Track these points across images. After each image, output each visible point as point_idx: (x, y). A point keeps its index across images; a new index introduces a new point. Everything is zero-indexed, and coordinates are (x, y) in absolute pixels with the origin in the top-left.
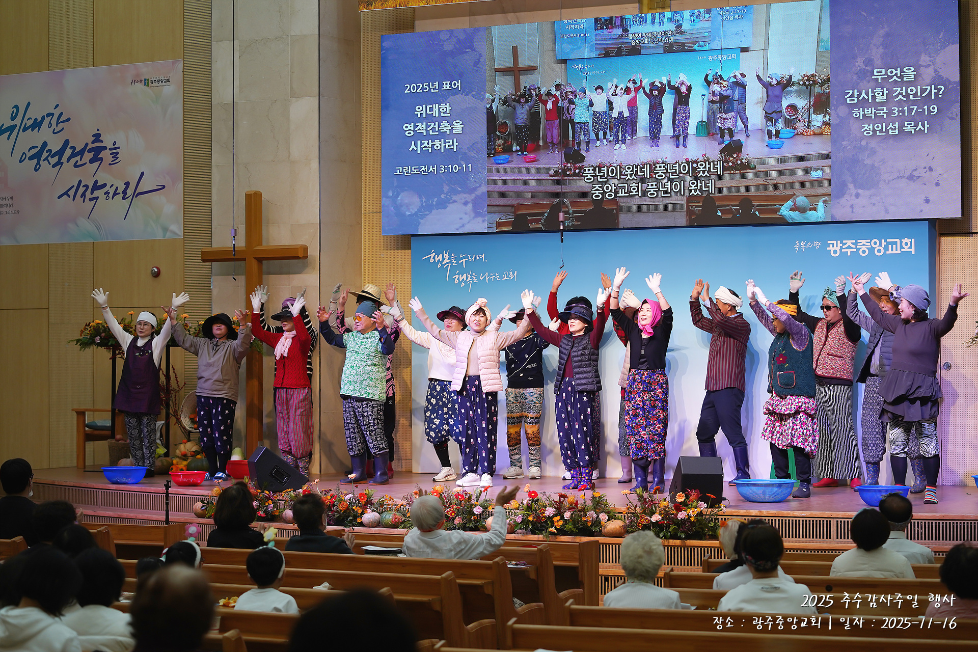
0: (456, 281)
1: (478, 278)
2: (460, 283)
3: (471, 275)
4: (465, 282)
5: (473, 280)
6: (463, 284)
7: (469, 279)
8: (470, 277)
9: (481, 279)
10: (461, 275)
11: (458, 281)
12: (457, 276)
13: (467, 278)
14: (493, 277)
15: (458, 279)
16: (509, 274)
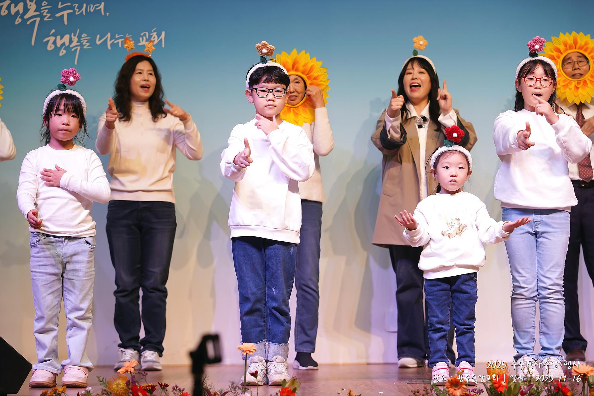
0: (50, 47)
1: (92, 41)
2: (57, 49)
3: (79, 37)
4: (68, 48)
5: (82, 45)
6: (63, 52)
7: (74, 44)
8: (75, 39)
9: (98, 43)
10: (59, 37)
11: (53, 47)
12: (52, 39)
13: (71, 41)
14: (120, 41)
15: (55, 43)
16: (150, 36)
